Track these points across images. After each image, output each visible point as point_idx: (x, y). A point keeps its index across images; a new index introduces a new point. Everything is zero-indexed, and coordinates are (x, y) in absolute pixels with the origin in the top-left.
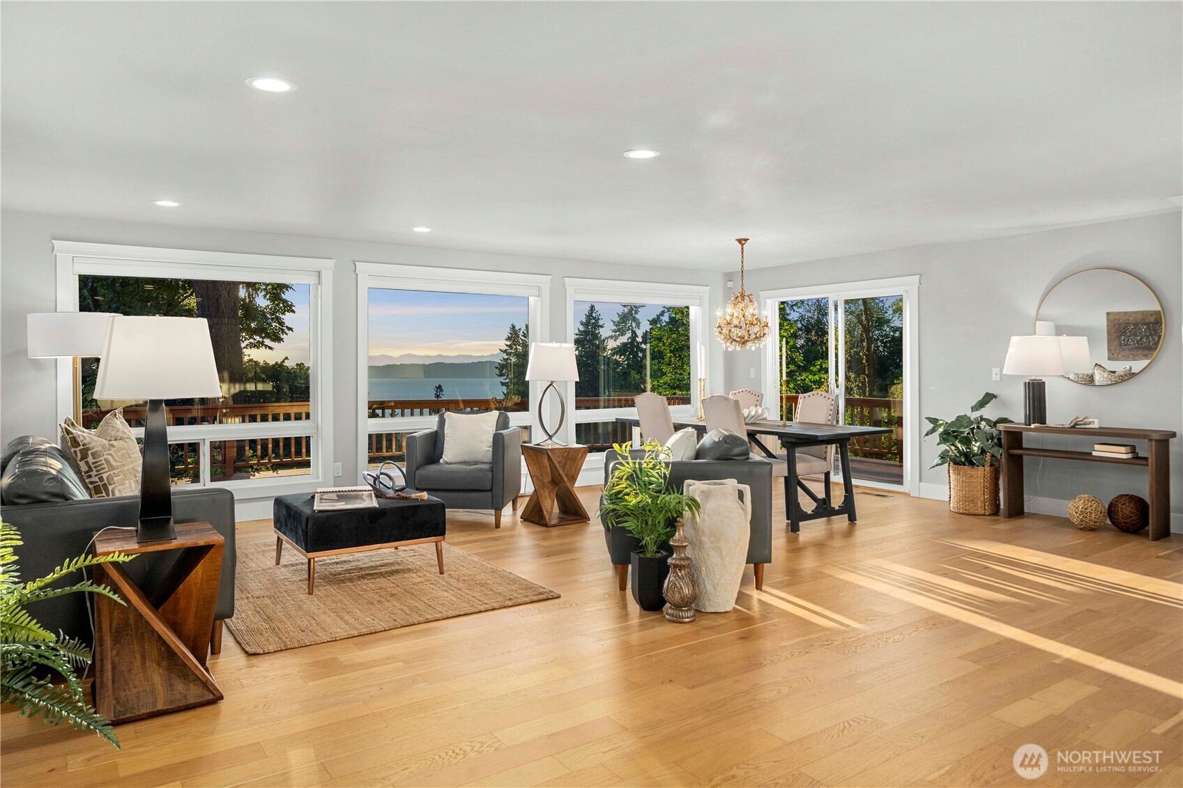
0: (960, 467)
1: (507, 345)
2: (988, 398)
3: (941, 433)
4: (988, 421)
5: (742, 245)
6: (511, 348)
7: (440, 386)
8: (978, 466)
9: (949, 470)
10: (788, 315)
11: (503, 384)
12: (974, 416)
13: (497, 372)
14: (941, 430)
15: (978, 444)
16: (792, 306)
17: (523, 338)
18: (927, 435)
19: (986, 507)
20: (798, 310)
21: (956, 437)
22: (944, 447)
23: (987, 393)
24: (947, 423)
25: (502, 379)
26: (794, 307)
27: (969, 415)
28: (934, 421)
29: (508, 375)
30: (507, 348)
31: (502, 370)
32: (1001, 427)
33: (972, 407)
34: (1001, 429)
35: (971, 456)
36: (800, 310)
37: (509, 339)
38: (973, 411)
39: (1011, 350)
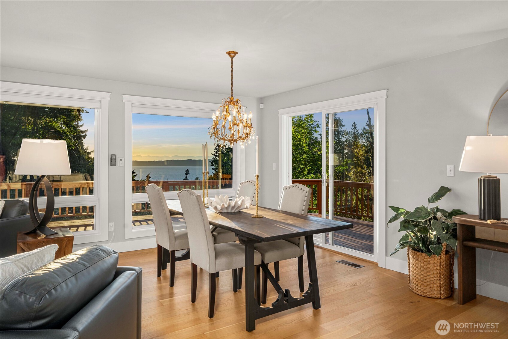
0: (418, 253)
1: (215, 152)
2: (443, 191)
3: (402, 222)
4: (443, 211)
5: (232, 58)
6: (217, 153)
7: (188, 170)
8: (434, 254)
9: (408, 254)
10: (340, 138)
11: (213, 169)
12: (430, 206)
13: (210, 164)
14: (402, 218)
15: (434, 233)
16: (343, 135)
17: (222, 149)
18: (390, 221)
19: (442, 292)
20: (345, 137)
21: (416, 226)
22: (404, 233)
23: (442, 187)
24: (407, 212)
25: (213, 167)
26: (344, 136)
27: (426, 206)
28: (396, 209)
29: (215, 165)
30: (215, 153)
31: (213, 163)
32: (457, 219)
33: (429, 199)
34: (457, 222)
35: (428, 243)
36: (346, 137)
37: (216, 149)
38: (429, 202)
39: (467, 148)
